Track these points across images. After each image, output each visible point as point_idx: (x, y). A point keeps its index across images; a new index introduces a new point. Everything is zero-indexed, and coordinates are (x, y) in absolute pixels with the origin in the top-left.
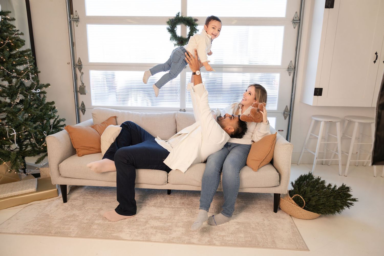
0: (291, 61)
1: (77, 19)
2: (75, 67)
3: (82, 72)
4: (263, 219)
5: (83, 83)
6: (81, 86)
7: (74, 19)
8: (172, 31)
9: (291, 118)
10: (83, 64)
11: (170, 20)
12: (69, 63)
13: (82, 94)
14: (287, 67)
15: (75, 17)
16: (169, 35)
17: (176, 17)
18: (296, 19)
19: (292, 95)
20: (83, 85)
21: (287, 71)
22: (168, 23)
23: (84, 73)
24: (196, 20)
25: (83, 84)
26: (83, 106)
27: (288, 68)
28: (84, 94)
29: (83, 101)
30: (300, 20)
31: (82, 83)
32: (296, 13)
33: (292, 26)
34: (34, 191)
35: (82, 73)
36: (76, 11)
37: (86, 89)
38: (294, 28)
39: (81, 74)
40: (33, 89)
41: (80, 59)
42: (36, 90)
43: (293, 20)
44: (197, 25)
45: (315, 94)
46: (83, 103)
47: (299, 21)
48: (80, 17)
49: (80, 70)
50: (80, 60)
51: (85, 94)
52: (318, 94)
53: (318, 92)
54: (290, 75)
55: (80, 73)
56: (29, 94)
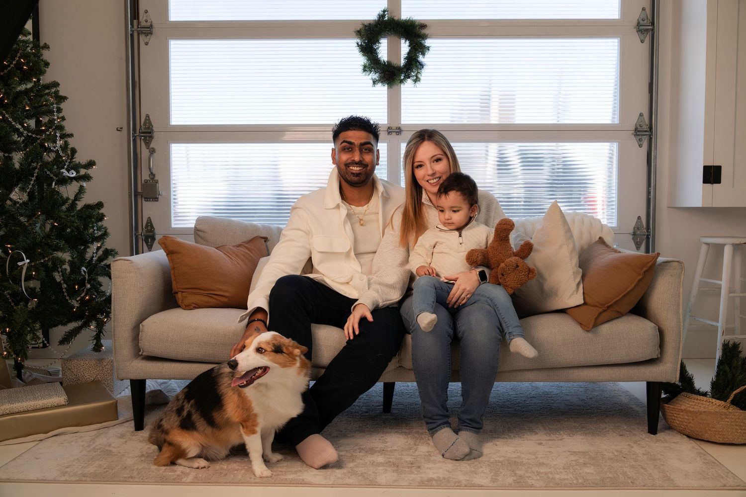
0: (641, 115)
1: (149, 28)
2: (135, 137)
3: (153, 148)
4: (629, 445)
5: (154, 173)
6: (146, 181)
7: (141, 28)
8: (368, 50)
9: (652, 245)
10: (155, 129)
11: (366, 26)
12: (119, 130)
13: (150, 201)
14: (633, 128)
15: (143, 24)
16: (362, 60)
17: (379, 20)
18: (645, 22)
19: (649, 193)
20: (152, 179)
21: (633, 136)
22: (359, 33)
23: (157, 150)
24: (423, 26)
25: (152, 175)
26: (149, 228)
27: (636, 129)
28: (153, 201)
29: (149, 218)
30: (653, 24)
31: (152, 173)
32: (644, 9)
33: (635, 38)
34: (64, 403)
35: (153, 151)
36: (146, 12)
37: (160, 187)
38: (642, 42)
39: (150, 152)
40: (63, 168)
41: (149, 117)
42: (68, 171)
43: (639, 24)
44: (425, 37)
45: (706, 181)
46: (151, 223)
47: (650, 27)
48: (154, 25)
49: (148, 144)
50: (149, 119)
51: (156, 199)
52: (712, 179)
53: (712, 175)
54: (640, 146)
55: (148, 150)
56: (55, 178)
